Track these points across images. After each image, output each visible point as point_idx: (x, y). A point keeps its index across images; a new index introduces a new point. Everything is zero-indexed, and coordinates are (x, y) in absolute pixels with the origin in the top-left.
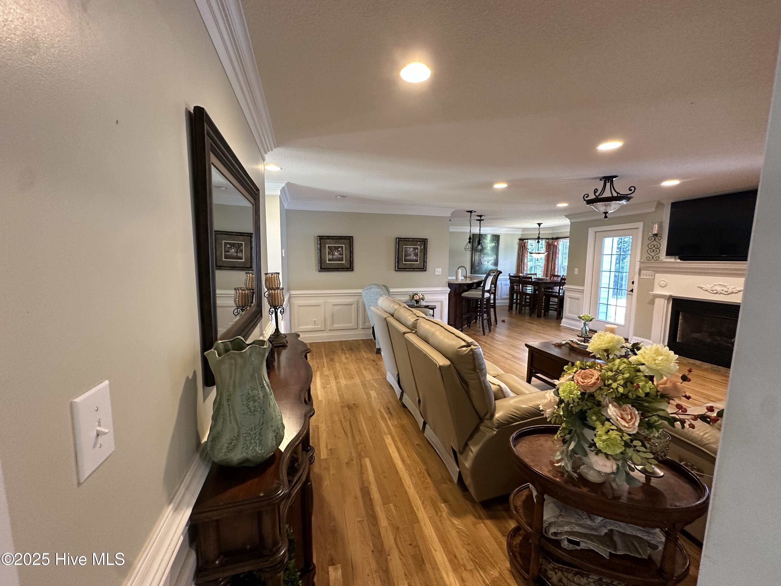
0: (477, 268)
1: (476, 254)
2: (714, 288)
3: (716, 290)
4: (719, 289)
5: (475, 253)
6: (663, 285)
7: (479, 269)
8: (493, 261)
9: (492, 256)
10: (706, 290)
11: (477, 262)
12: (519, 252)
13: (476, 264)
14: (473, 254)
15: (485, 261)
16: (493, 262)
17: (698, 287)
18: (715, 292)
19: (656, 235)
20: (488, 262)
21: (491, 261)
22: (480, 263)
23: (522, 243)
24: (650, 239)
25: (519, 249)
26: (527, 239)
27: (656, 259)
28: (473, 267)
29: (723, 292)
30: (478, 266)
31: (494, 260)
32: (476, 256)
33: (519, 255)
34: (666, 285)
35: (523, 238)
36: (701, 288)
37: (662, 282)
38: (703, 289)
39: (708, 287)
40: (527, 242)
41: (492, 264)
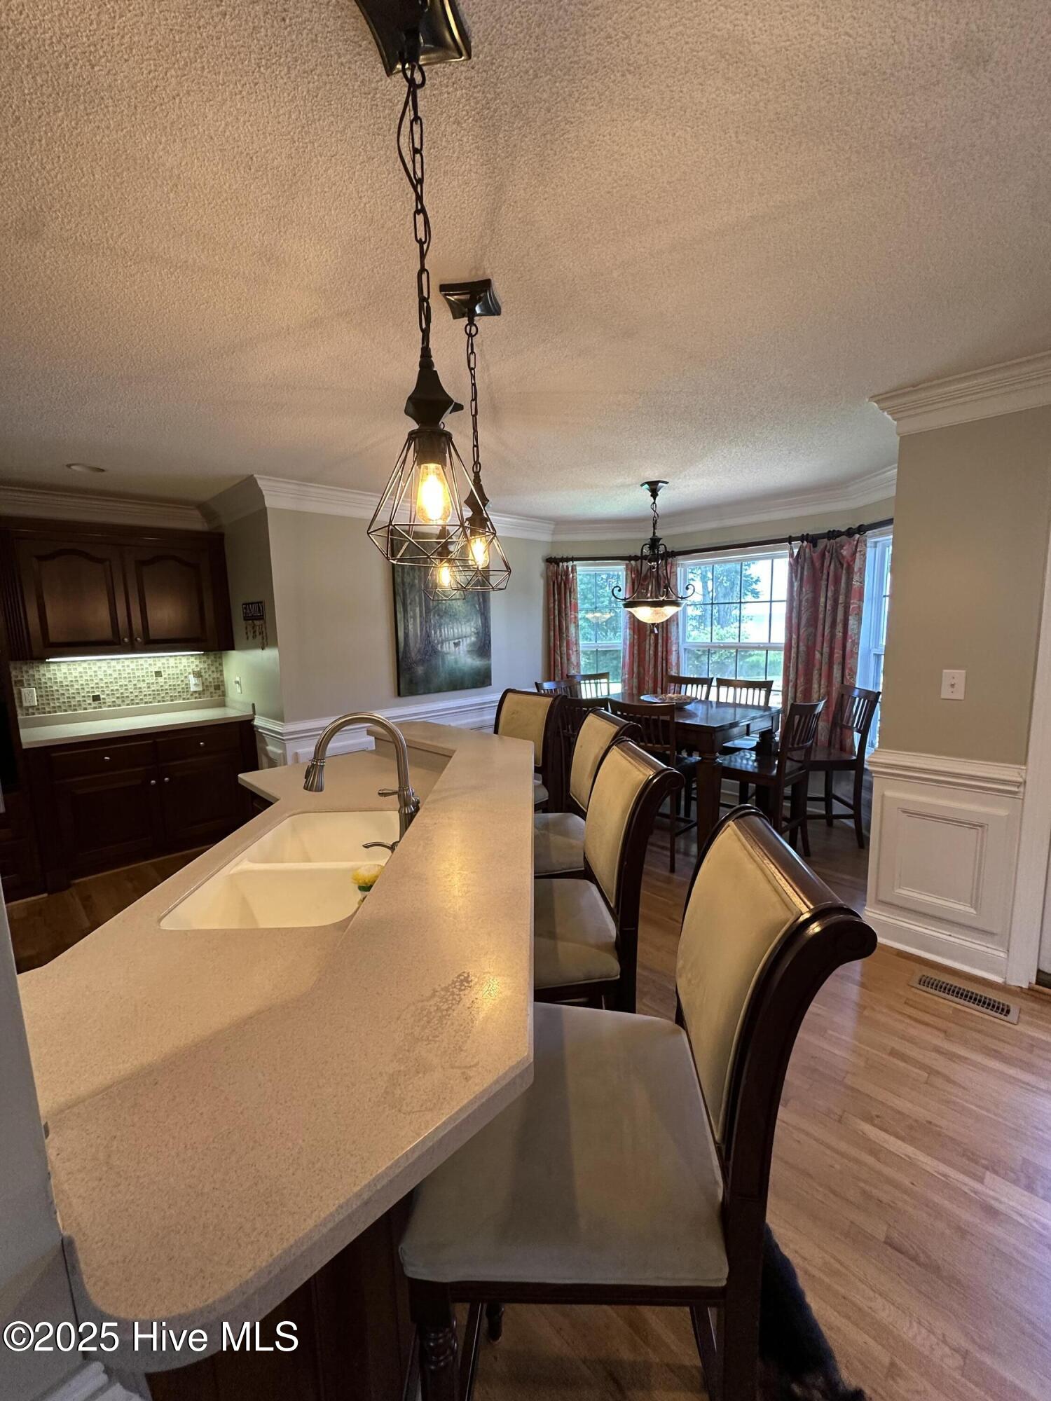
0: (420, 670)
1: (410, 614)
5: (405, 611)
7: (426, 674)
8: (473, 639)
9: (469, 621)
11: (415, 645)
12: (548, 604)
13: (414, 654)
14: (399, 616)
15: (448, 640)
16: (474, 644)
20: (456, 645)
21: (468, 641)
22: (430, 651)
23: (557, 574)
25: (549, 594)
26: (573, 559)
28: (403, 665)
30: (422, 661)
31: (478, 633)
32: (411, 621)
33: (548, 612)
35: (558, 554)
40: (574, 570)
41: (469, 652)
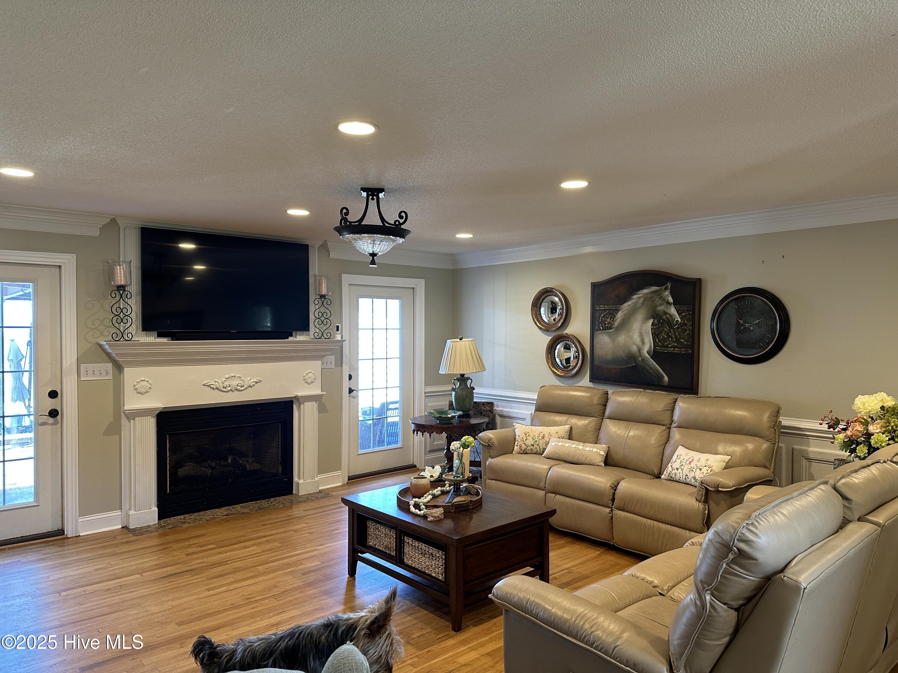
2: (227, 383)
3: (230, 386)
4: (234, 383)
6: (143, 390)
10: (217, 388)
17: (204, 385)
18: (229, 388)
19: (121, 288)
24: (114, 295)
27: (127, 338)
29: (238, 388)
34: (150, 388)
36: (209, 386)
37: (144, 383)
38: (212, 386)
39: (219, 382)
